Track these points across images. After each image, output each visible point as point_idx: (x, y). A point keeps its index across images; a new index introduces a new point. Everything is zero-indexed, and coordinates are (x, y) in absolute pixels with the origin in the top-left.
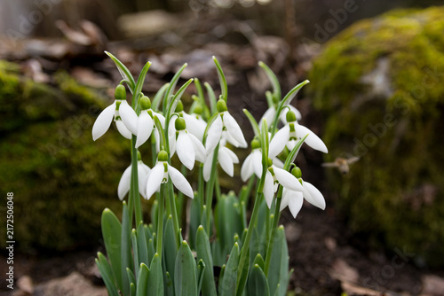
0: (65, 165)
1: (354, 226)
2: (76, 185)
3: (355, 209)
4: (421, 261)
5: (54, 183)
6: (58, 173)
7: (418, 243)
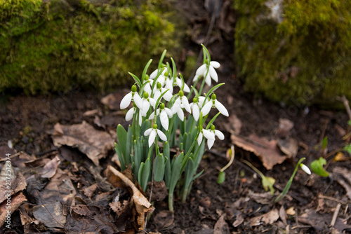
0: (71, 49)
1: (246, 88)
2: (77, 60)
3: (248, 80)
4: (283, 104)
5: (63, 59)
6: (66, 54)
7: (283, 96)
